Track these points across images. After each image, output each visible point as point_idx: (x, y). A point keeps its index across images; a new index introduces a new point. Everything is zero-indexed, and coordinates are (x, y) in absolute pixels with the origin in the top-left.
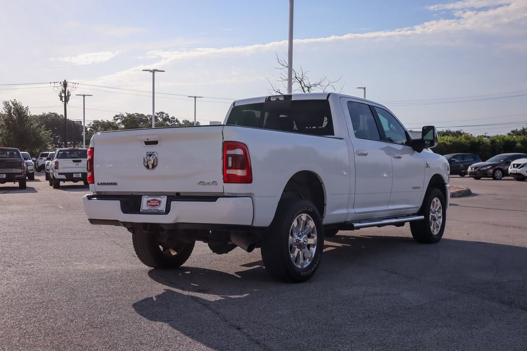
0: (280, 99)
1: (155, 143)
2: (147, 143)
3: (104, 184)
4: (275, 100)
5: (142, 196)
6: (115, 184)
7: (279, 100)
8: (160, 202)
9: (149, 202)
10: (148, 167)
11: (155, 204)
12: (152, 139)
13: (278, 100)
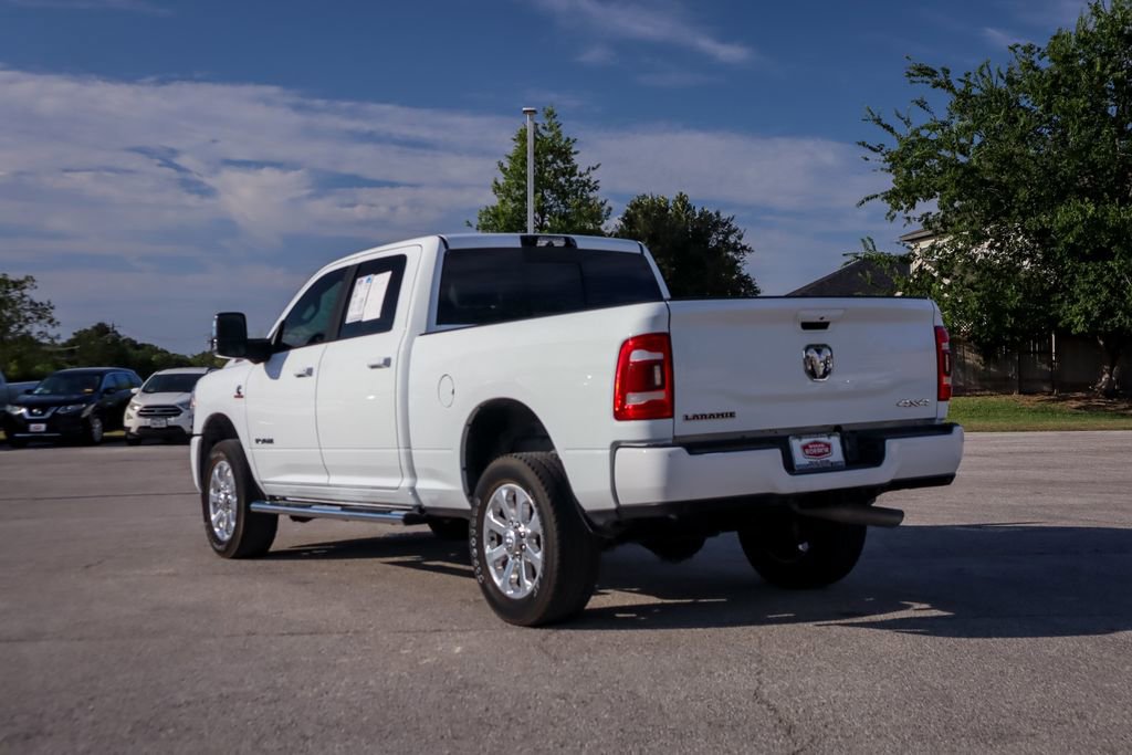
0: (555, 244)
1: (823, 325)
2: (806, 326)
3: (704, 417)
5: (788, 437)
6: (732, 415)
8: (828, 446)
9: (805, 447)
10: (813, 374)
11: (820, 451)
12: (814, 317)
13: (550, 245)
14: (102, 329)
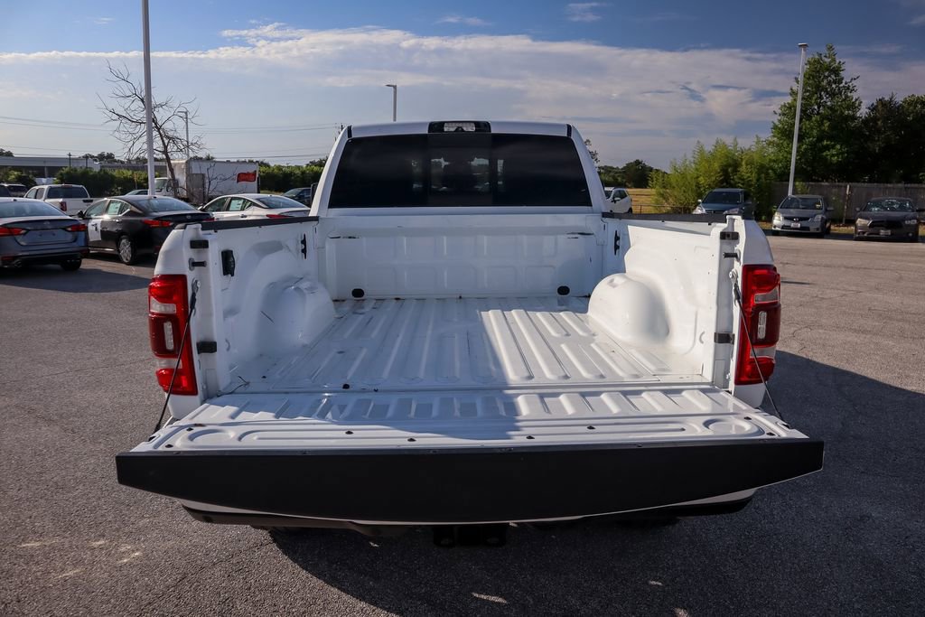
0: (465, 129)
4: (453, 129)
7: (463, 130)
13: (459, 130)
14: (638, 162)
